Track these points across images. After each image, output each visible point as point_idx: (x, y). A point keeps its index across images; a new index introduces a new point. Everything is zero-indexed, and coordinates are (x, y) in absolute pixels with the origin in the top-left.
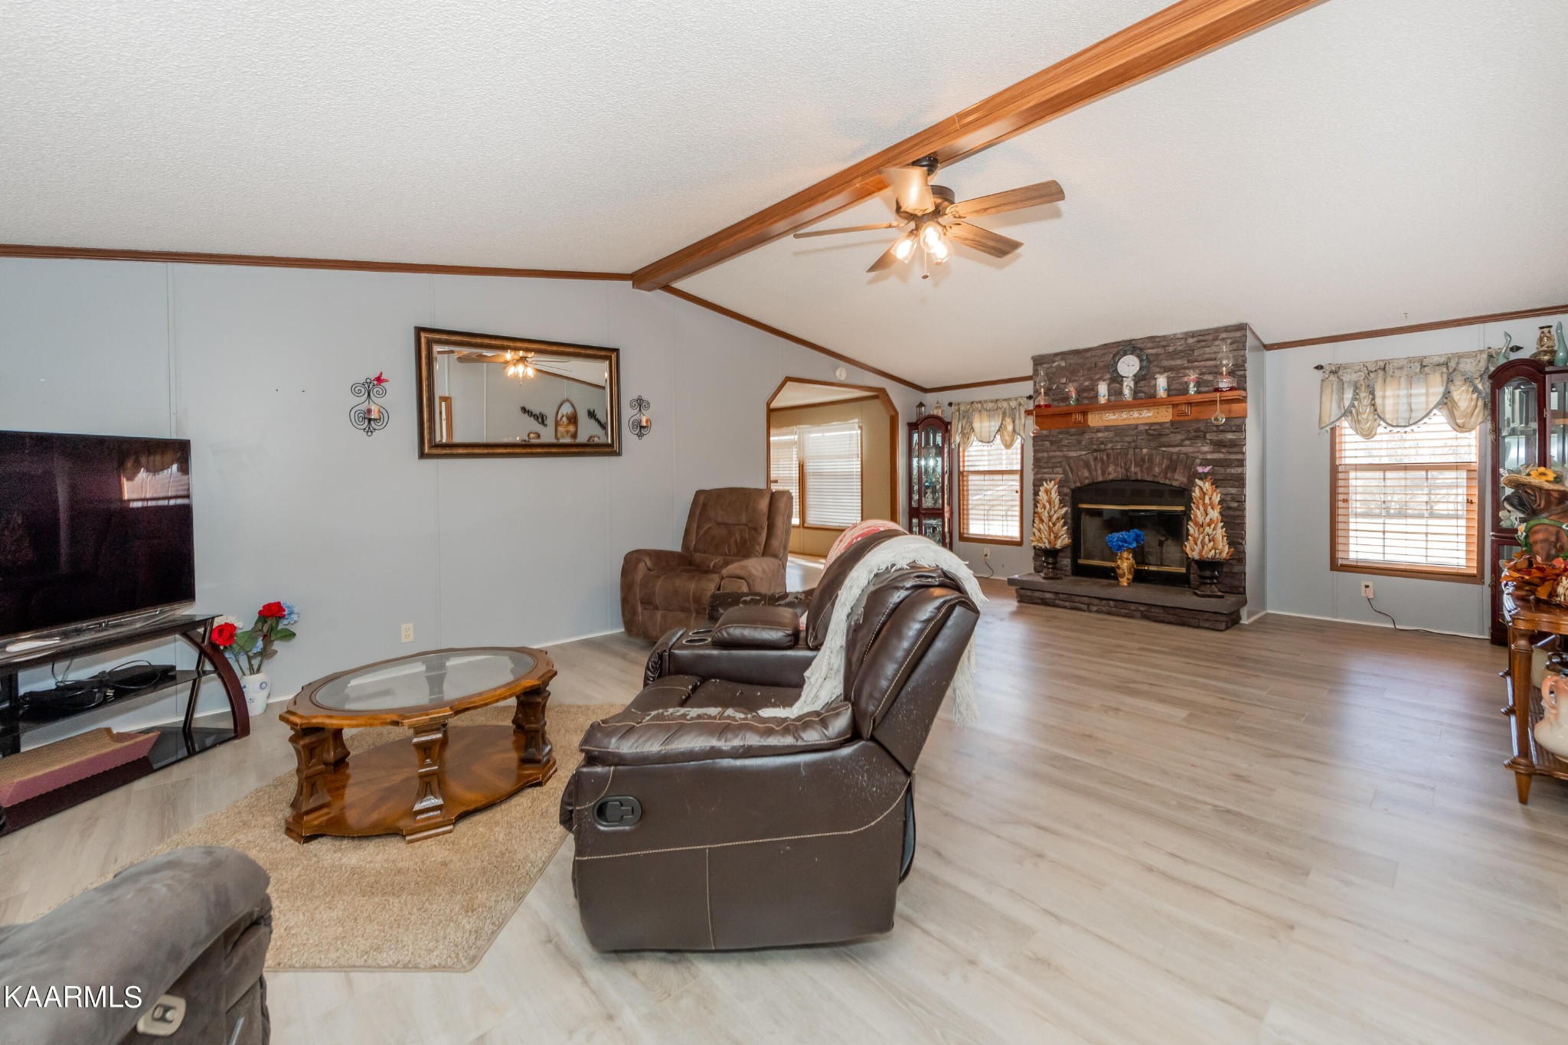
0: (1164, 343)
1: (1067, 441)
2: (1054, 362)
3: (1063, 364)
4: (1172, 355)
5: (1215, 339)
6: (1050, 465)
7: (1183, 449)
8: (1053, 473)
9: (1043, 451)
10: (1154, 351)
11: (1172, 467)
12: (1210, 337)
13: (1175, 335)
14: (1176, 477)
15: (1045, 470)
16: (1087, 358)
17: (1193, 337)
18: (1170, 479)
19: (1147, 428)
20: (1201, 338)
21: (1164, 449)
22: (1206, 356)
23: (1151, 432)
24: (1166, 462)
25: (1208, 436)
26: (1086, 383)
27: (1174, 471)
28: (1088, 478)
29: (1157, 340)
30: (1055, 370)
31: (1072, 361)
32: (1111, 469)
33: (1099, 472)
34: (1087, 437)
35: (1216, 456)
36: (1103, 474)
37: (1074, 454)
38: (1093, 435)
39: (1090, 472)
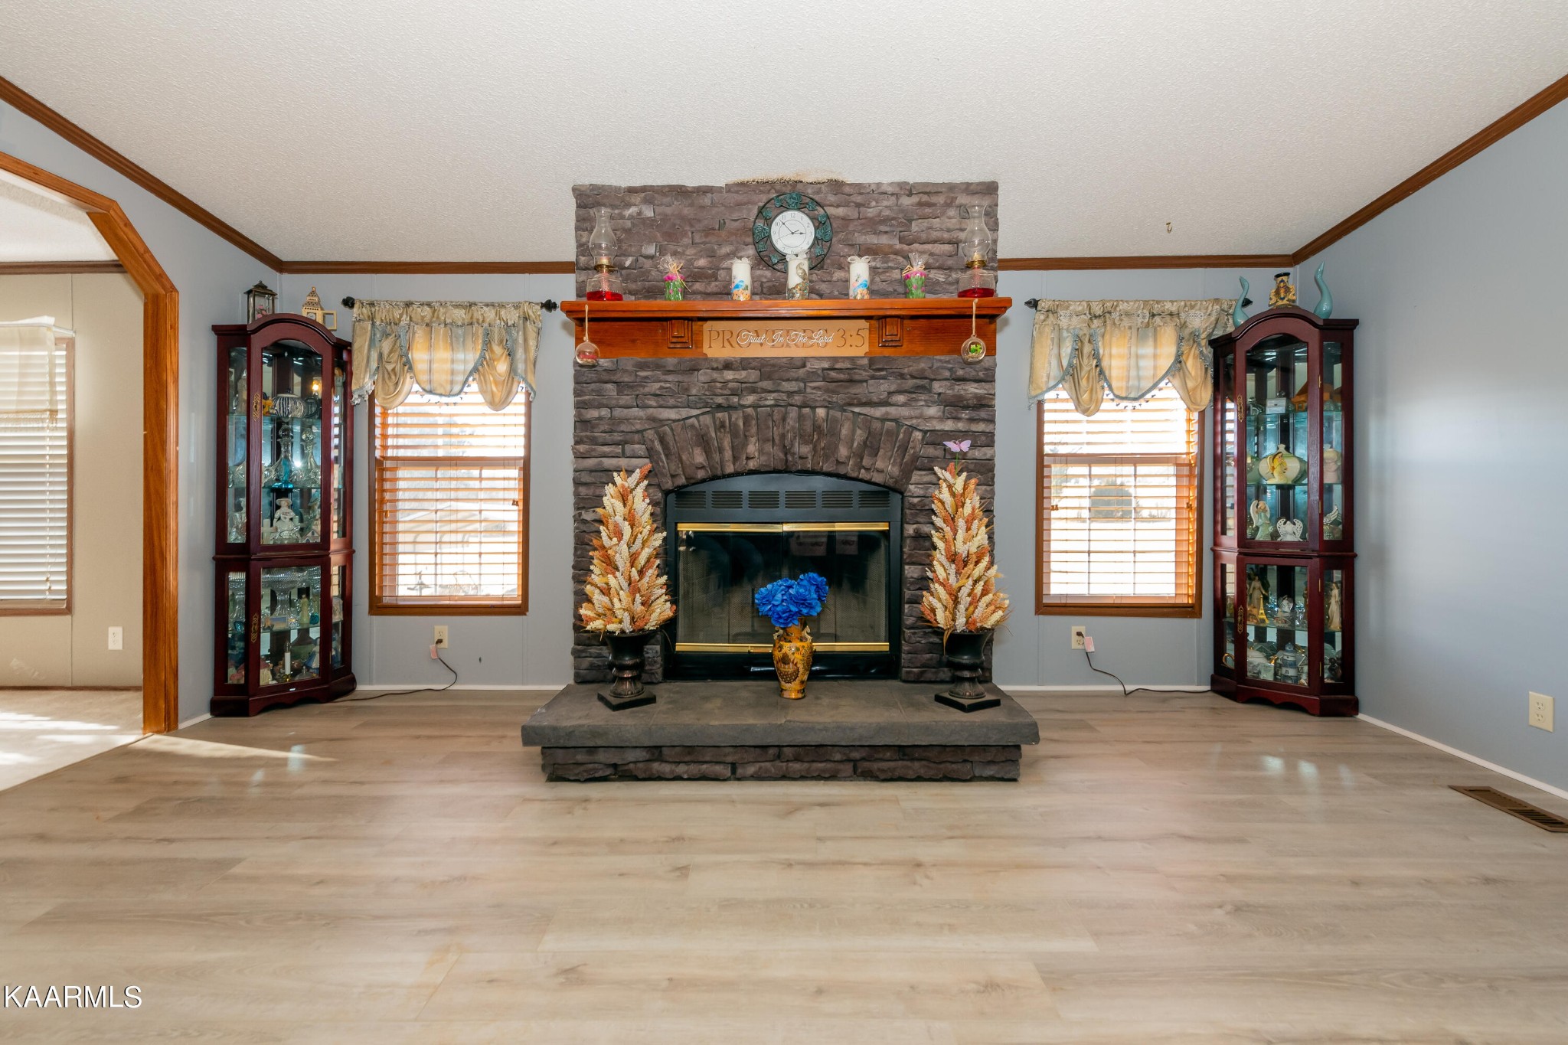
0: (859, 199)
1: (657, 385)
2: (628, 205)
3: (649, 213)
4: (873, 225)
5: (949, 204)
6: (617, 437)
7: (893, 411)
8: (623, 455)
9: (600, 406)
10: (840, 211)
11: (871, 446)
12: (940, 200)
13: (879, 185)
14: (879, 464)
15: (606, 449)
16: (703, 207)
17: (910, 194)
18: (867, 470)
19: (826, 365)
20: (925, 198)
21: (857, 410)
22: (935, 235)
23: (833, 374)
24: (860, 435)
25: (937, 387)
26: (702, 262)
27: (875, 454)
28: (703, 467)
29: (847, 190)
30: (628, 224)
31: (668, 210)
32: (752, 448)
33: (728, 454)
34: (702, 378)
35: (949, 425)
36: (735, 458)
37: (672, 414)
38: (715, 375)
39: (708, 452)
